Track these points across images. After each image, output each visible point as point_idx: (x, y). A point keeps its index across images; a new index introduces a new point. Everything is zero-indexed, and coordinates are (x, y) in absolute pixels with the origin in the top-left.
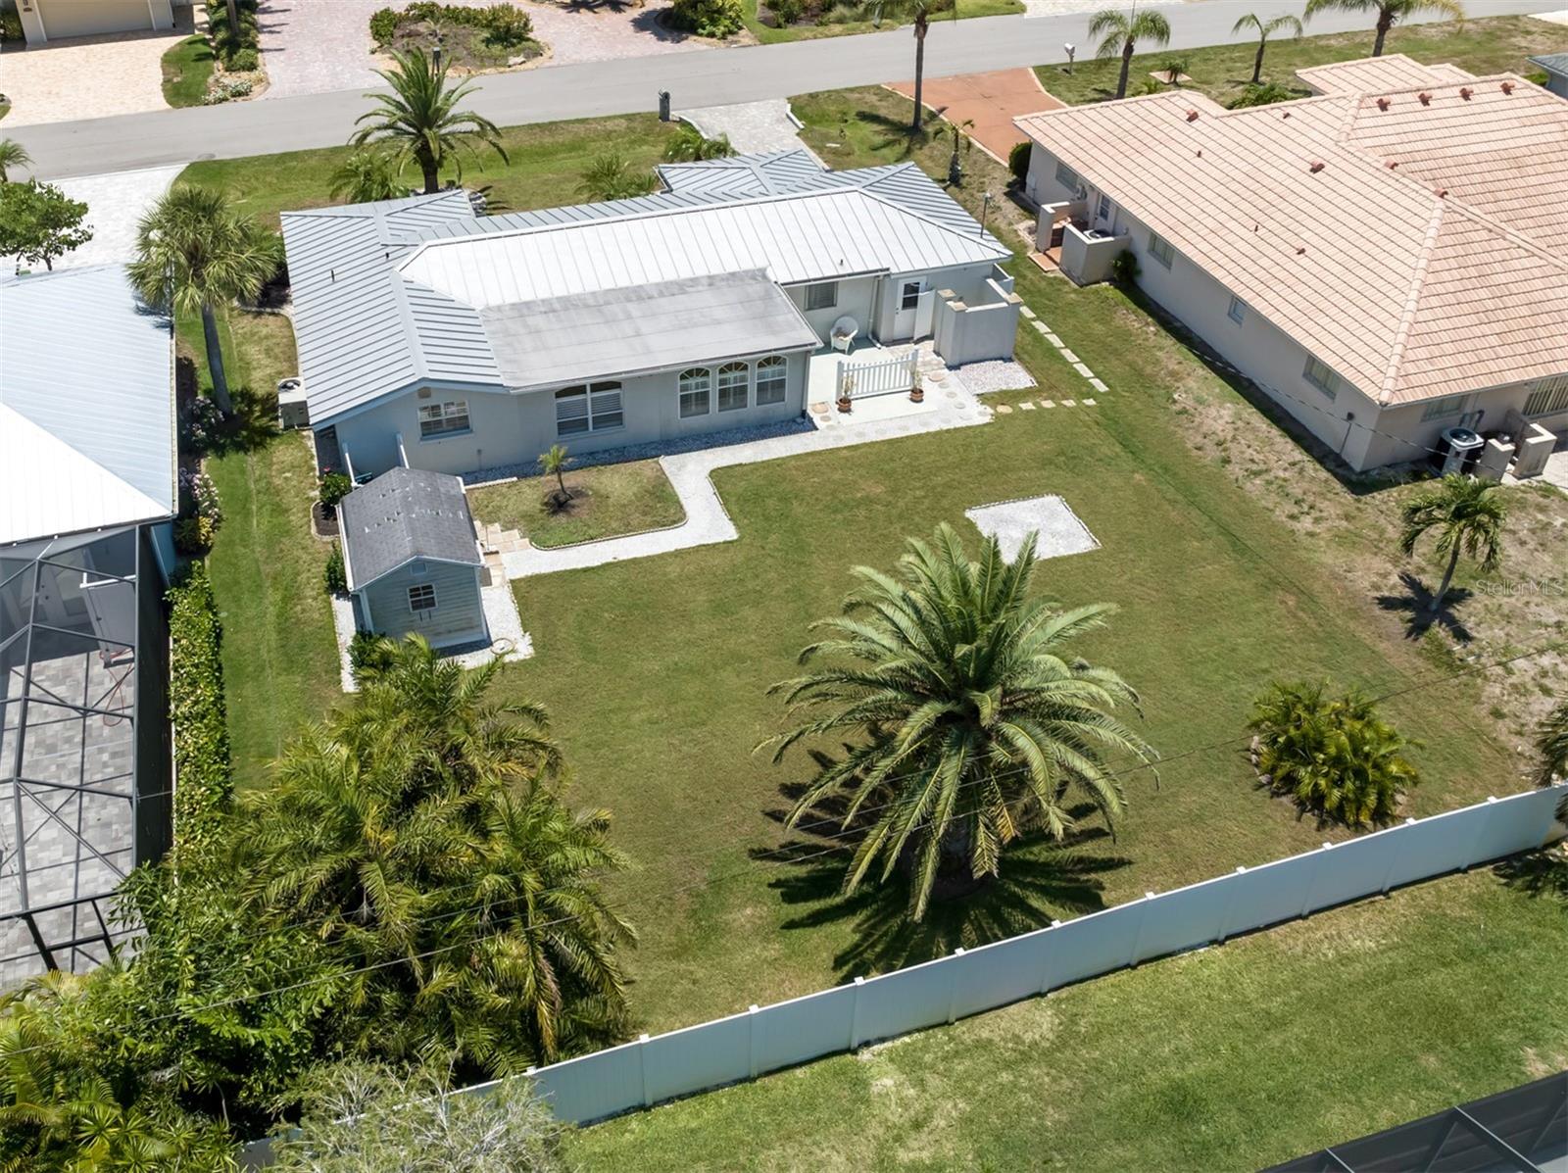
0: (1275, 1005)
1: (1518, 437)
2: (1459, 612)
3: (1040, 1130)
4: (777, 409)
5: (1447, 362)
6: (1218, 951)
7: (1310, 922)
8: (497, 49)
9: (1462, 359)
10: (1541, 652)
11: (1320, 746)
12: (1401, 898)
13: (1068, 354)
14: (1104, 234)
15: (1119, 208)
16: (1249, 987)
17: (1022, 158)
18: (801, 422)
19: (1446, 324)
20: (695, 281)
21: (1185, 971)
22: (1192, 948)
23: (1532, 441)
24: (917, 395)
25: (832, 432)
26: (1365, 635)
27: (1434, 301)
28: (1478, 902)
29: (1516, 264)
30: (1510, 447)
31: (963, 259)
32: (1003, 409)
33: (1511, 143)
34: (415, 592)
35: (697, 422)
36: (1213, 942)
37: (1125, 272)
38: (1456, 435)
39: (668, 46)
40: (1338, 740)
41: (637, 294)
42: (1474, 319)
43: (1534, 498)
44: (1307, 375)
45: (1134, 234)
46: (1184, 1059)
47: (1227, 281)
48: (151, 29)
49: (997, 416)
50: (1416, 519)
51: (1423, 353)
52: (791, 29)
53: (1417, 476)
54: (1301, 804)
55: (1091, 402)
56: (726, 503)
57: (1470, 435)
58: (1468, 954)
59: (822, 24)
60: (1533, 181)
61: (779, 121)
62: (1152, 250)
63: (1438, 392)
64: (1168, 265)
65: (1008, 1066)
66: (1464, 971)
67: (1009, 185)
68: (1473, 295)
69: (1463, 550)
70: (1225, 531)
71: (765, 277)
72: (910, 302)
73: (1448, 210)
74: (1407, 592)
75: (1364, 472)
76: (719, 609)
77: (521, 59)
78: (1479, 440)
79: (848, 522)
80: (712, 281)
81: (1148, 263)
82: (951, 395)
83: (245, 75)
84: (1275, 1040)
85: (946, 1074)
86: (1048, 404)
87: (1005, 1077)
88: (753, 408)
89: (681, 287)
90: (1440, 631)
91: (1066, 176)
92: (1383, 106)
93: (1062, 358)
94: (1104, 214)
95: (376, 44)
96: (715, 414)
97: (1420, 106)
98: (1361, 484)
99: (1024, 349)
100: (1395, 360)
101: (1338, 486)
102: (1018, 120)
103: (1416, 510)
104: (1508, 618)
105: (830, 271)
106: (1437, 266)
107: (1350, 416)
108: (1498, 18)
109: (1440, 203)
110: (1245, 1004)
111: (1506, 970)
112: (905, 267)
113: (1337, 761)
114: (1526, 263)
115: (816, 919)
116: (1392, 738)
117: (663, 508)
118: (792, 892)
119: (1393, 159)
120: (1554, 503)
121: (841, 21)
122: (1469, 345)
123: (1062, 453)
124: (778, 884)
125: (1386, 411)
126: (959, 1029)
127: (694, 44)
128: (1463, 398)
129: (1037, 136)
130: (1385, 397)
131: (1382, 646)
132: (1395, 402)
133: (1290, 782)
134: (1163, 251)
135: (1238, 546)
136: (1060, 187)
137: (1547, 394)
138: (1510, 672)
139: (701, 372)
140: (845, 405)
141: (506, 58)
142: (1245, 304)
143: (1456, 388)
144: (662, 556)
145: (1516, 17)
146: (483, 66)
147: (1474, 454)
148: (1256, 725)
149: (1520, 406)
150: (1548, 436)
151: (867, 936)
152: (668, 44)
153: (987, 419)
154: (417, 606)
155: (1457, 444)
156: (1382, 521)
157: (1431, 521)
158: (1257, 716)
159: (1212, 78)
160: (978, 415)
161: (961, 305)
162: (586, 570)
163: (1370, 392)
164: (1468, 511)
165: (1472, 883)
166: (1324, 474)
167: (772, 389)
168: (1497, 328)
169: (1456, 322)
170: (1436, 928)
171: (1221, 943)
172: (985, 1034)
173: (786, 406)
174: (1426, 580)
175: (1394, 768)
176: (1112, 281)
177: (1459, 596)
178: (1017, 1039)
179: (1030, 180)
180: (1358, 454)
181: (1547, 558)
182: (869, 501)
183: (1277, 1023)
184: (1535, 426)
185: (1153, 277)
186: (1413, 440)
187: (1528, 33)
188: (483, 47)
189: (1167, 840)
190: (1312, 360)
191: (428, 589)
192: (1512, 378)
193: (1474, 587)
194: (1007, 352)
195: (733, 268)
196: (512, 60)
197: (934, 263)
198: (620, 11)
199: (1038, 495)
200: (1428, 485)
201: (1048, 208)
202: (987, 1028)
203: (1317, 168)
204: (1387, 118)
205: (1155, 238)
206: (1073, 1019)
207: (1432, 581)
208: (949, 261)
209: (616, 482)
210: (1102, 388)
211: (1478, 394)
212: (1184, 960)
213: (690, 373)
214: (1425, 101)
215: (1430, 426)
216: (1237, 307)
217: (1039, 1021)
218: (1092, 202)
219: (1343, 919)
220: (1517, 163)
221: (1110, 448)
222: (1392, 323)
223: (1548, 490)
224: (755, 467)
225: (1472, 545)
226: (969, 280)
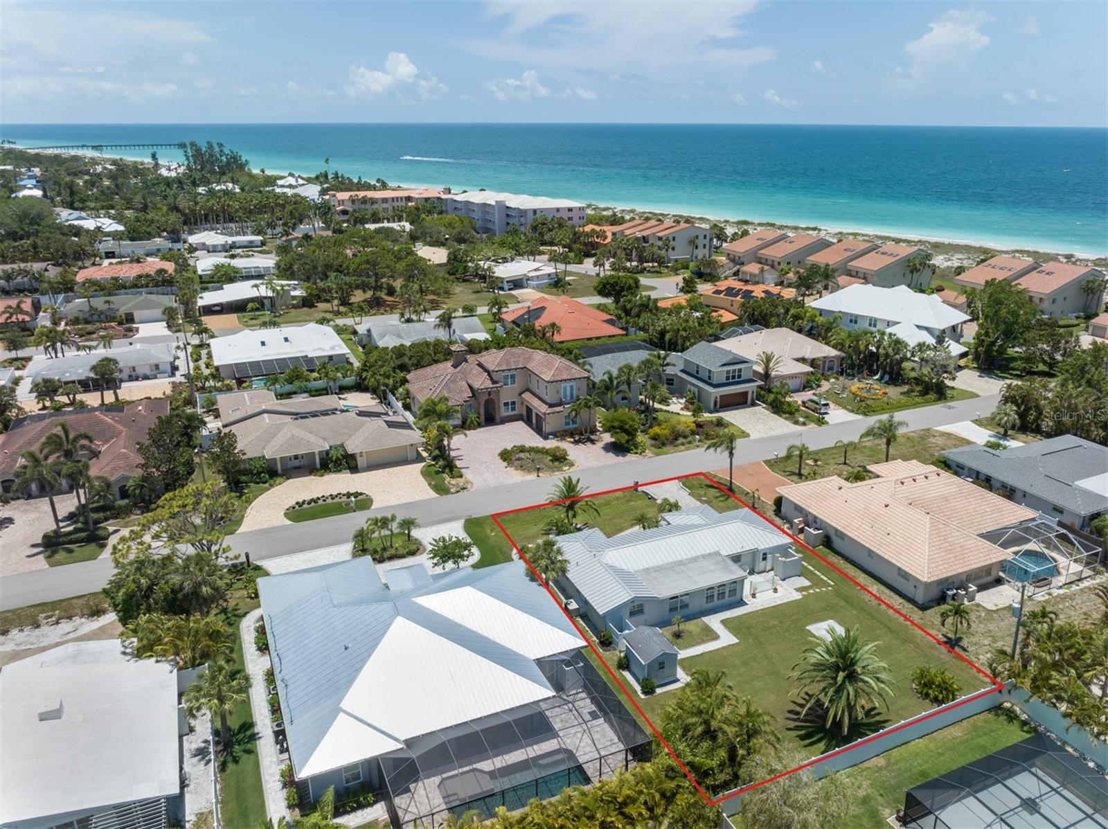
0: (940, 750)
1: (966, 589)
2: (962, 644)
3: (890, 784)
4: (733, 599)
5: (941, 567)
6: (921, 740)
7: (943, 730)
8: (557, 464)
9: (945, 566)
10: (986, 653)
11: (933, 683)
12: (965, 722)
13: (816, 572)
14: (818, 530)
15: (821, 520)
16: (931, 746)
17: (779, 502)
18: (741, 603)
19: (938, 555)
20: (698, 557)
21: (914, 745)
22: (914, 740)
23: (970, 590)
24: (775, 590)
25: (753, 605)
26: (936, 653)
27: (933, 548)
28: (985, 721)
29: (954, 534)
30: (964, 592)
31: (780, 543)
32: (805, 593)
33: (943, 493)
34: (660, 664)
35: (710, 605)
36: (919, 738)
37: (827, 542)
38: (948, 590)
39: (620, 459)
40: (938, 680)
41: (680, 563)
42: (945, 553)
43: (975, 608)
44: (899, 574)
45: (828, 528)
46: (921, 765)
47: (867, 545)
48: (407, 460)
49: (804, 596)
50: (944, 616)
51: (933, 565)
52: (665, 449)
53: (939, 604)
54: (931, 701)
55: (830, 588)
56: (730, 631)
57: (952, 590)
58: (985, 734)
59: (675, 446)
60: (952, 504)
61: (679, 489)
62: (836, 535)
63: (941, 577)
64: (843, 539)
65: (877, 772)
66: (985, 738)
67: (774, 511)
68: (944, 545)
69: (959, 625)
70: (886, 626)
71: (720, 554)
72: (765, 559)
73: (931, 518)
74: (945, 639)
75: (923, 604)
76: (745, 663)
77: (567, 468)
78: (955, 591)
79: (771, 634)
80: (704, 556)
81: (835, 539)
82: (786, 590)
83: (459, 479)
84: (942, 758)
85: (861, 776)
86: (817, 590)
87: (877, 774)
88: (727, 599)
89: (695, 559)
90: (957, 649)
91: (799, 509)
92: (902, 483)
93: (815, 574)
94: (816, 522)
95: (506, 464)
96: (716, 602)
97: (913, 482)
98: (924, 608)
99: (803, 573)
100: (926, 568)
101: (916, 609)
102: (777, 489)
103: (943, 613)
104: (975, 644)
105: (740, 550)
106: (931, 537)
107: (915, 587)
108: (923, 430)
109: (928, 516)
110: (932, 751)
111: (996, 736)
112: (763, 547)
113: (938, 686)
114: (957, 533)
115: (812, 744)
116: (953, 678)
117: (711, 635)
118: (802, 738)
119: (910, 501)
120: (981, 609)
121: (683, 444)
122: (946, 561)
123: (828, 606)
124: (797, 736)
125: (926, 584)
126: (861, 766)
127: (630, 457)
128: (947, 579)
129: (783, 494)
130: (926, 580)
131: (942, 656)
132: (929, 581)
133: (927, 695)
134: (841, 535)
135: (891, 631)
136: (796, 513)
137: (971, 575)
138: (979, 659)
139: (713, 588)
140: (754, 596)
141: (561, 467)
142: (873, 552)
143: (945, 575)
144: (719, 649)
145: (929, 429)
146: (553, 472)
147: (954, 595)
148: (913, 680)
149: (964, 579)
150: (975, 588)
151: (827, 746)
152: (620, 458)
153: (801, 597)
154: (660, 668)
155: (950, 593)
156: (932, 619)
157: (948, 616)
158: (912, 678)
159: (829, 462)
160: (797, 596)
161: (784, 559)
162: (697, 656)
163: (921, 578)
164: (959, 612)
165: (982, 717)
166: (911, 606)
167: (733, 592)
168: (953, 555)
169: (941, 554)
170: (976, 728)
171: (922, 738)
172: (868, 766)
173: (737, 597)
174: (950, 636)
175: (955, 686)
176: (823, 545)
177: (960, 639)
178: (877, 766)
179: (783, 509)
180: (920, 598)
181: (982, 626)
182: (774, 626)
183: (940, 754)
184: (970, 585)
185: (837, 543)
186: (935, 593)
187: (935, 436)
188: (551, 463)
189: (898, 714)
190: (899, 569)
191: (663, 663)
192: (961, 571)
193: (964, 636)
194: (799, 573)
195: (709, 552)
196: (565, 468)
197: (772, 545)
198: (594, 444)
199: (826, 620)
200: (943, 606)
201: (796, 521)
202: (867, 764)
203: (887, 506)
204: (904, 487)
205: (837, 530)
206: (889, 760)
207: (951, 636)
208: (776, 544)
209: (690, 626)
210: (832, 583)
211: (952, 577)
212: (913, 743)
213: (709, 589)
214: (914, 480)
215: (939, 588)
216: (871, 553)
217: (881, 761)
218: (810, 517)
219: (951, 729)
220: (946, 499)
221: (842, 603)
222: (923, 556)
223: (978, 605)
224: (734, 618)
225: (961, 623)
226: (783, 550)
